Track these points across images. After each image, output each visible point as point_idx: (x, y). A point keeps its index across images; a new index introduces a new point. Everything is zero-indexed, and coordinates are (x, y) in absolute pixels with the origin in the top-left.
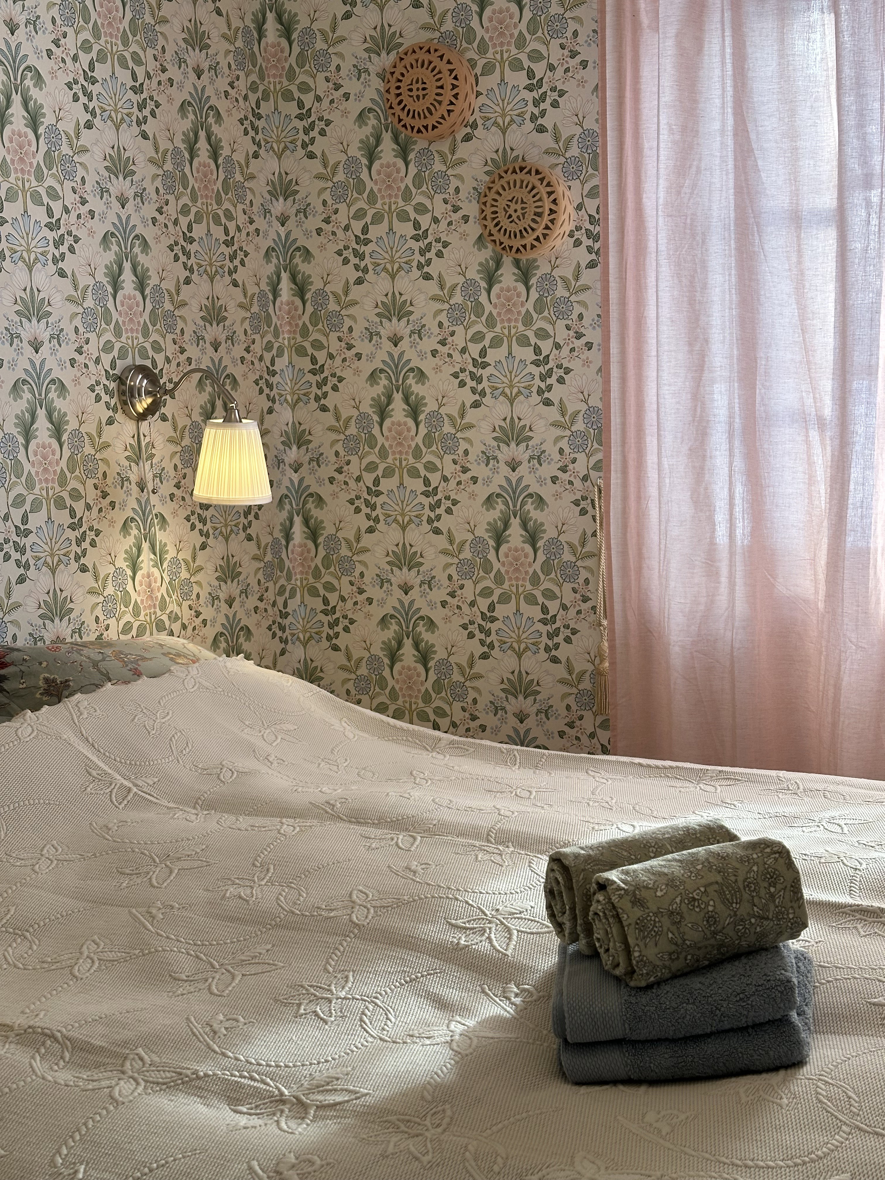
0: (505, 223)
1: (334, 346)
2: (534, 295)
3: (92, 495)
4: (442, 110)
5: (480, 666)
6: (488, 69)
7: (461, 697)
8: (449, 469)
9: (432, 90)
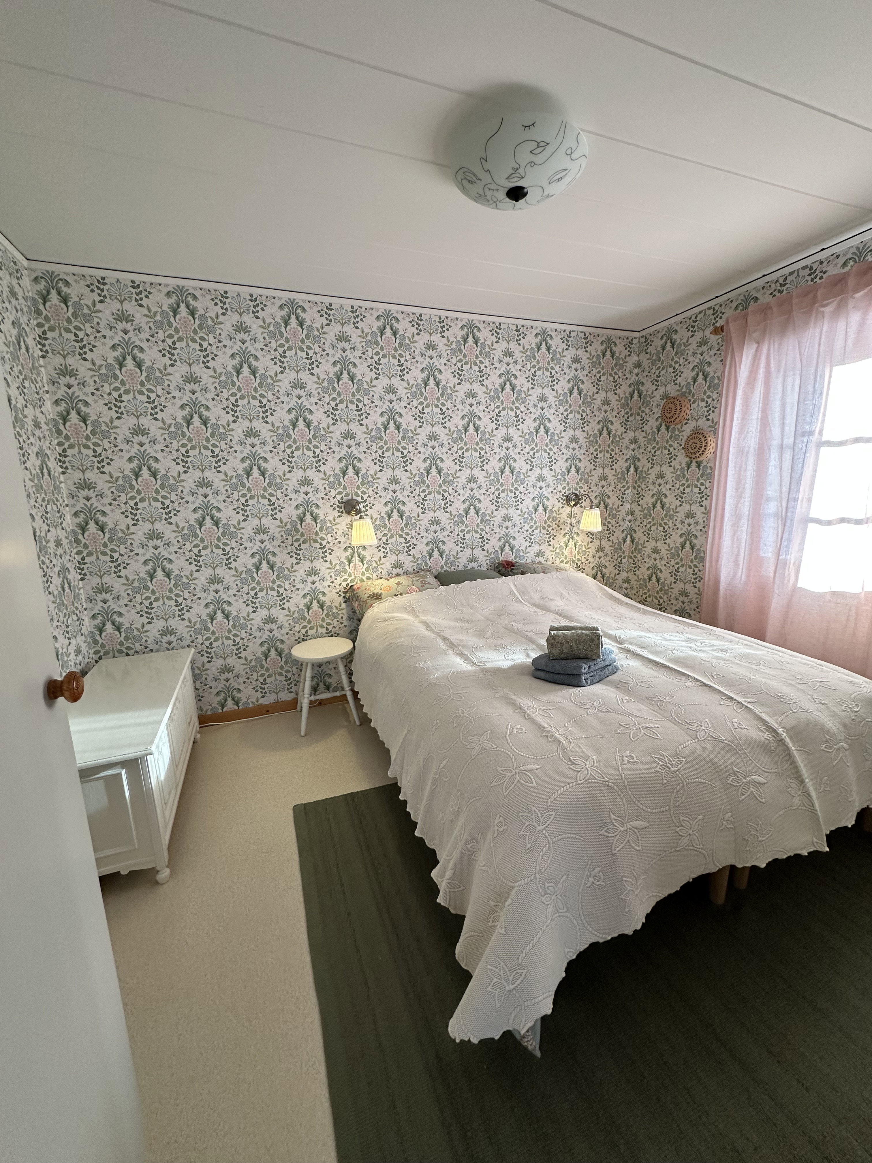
0: (690, 450)
1: (643, 486)
2: (701, 472)
3: (554, 526)
4: (676, 416)
5: (673, 585)
6: (694, 402)
7: (667, 594)
8: (671, 525)
9: (673, 410)
